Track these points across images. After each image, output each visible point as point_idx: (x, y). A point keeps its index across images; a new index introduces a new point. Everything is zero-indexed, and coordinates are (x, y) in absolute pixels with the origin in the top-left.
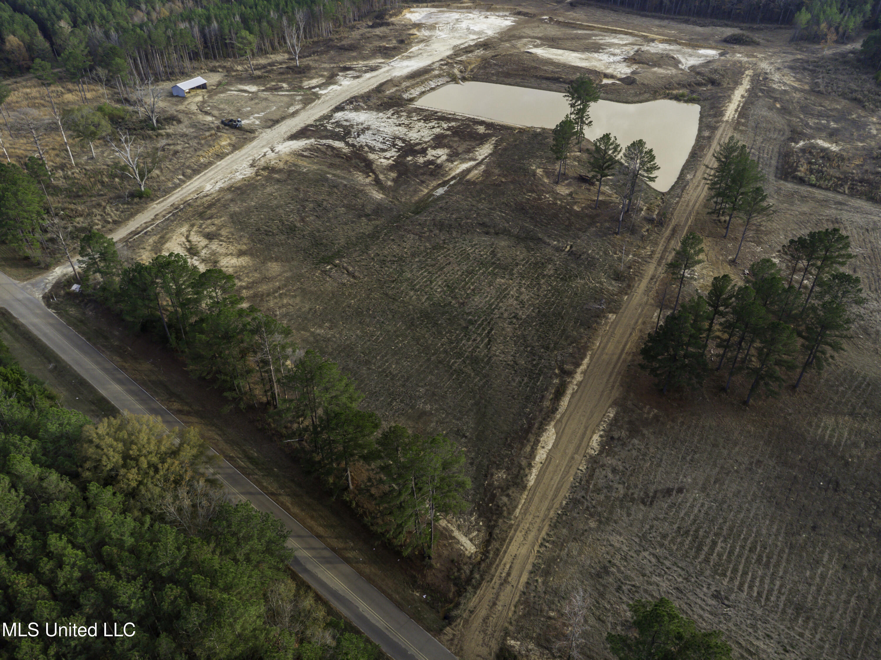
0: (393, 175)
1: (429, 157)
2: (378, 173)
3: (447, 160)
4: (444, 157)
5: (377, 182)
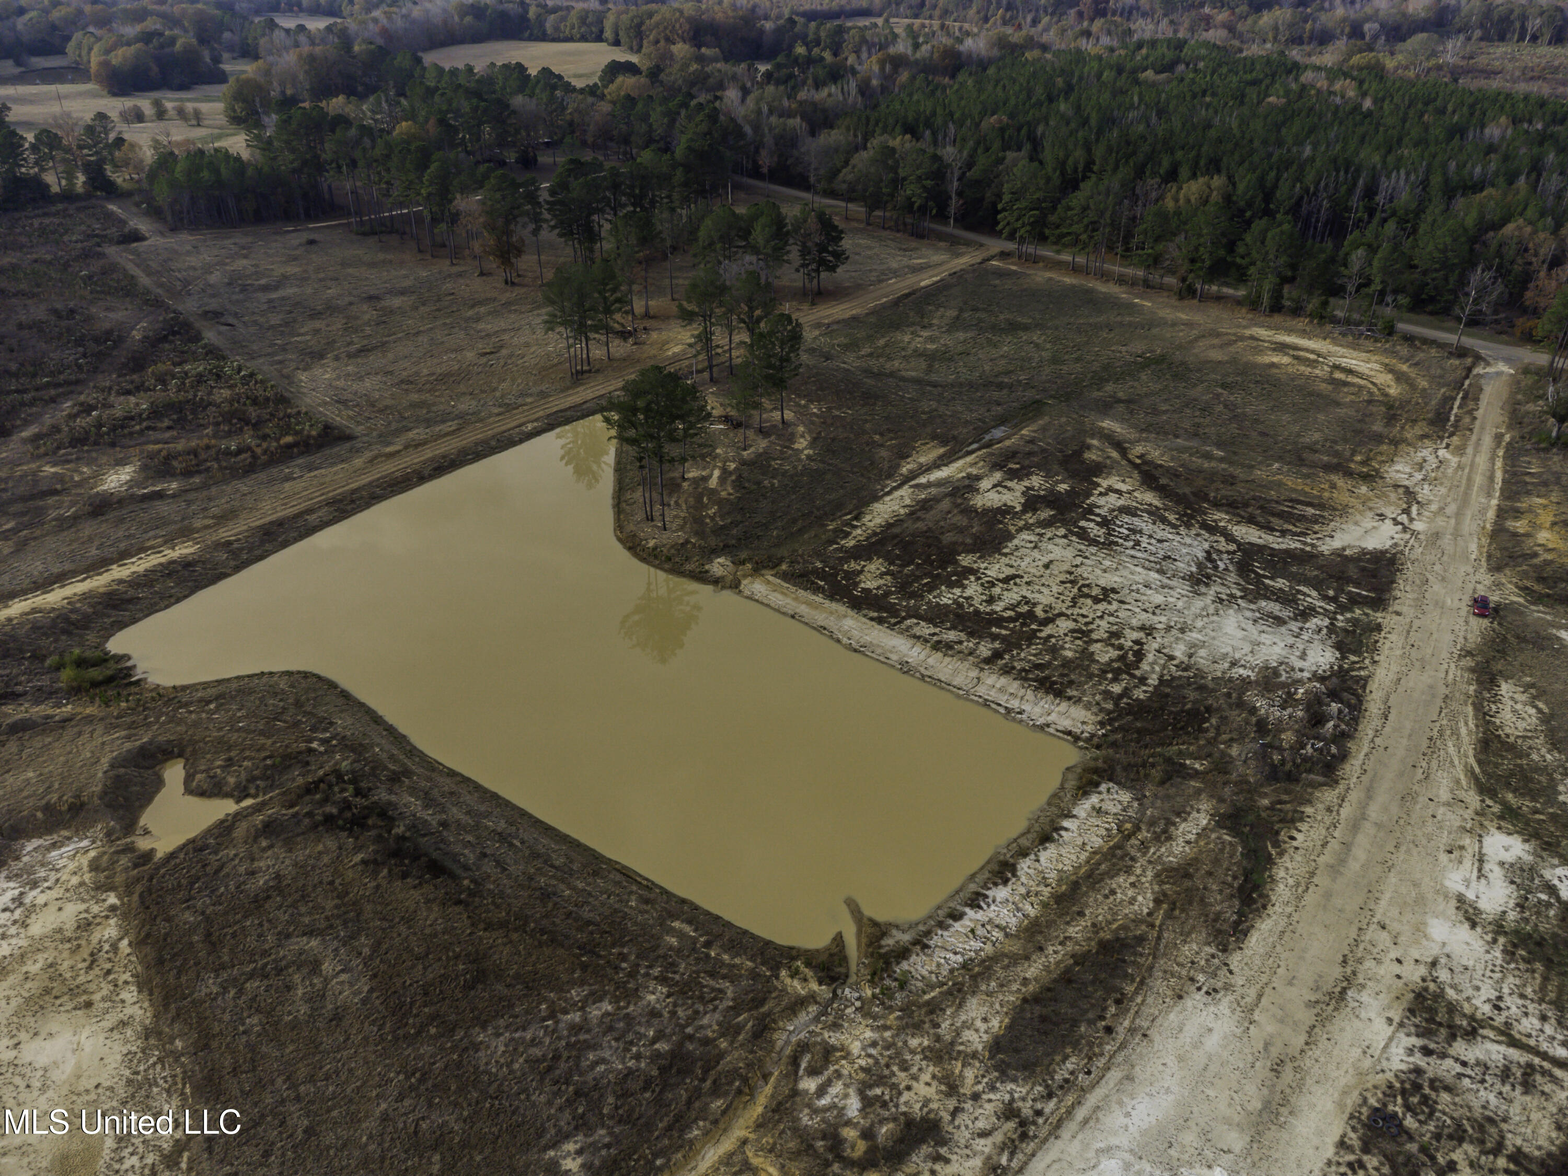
0: (1091, 456)
1: (1018, 487)
2: (1124, 462)
3: (978, 478)
4: (985, 484)
5: (1119, 446)
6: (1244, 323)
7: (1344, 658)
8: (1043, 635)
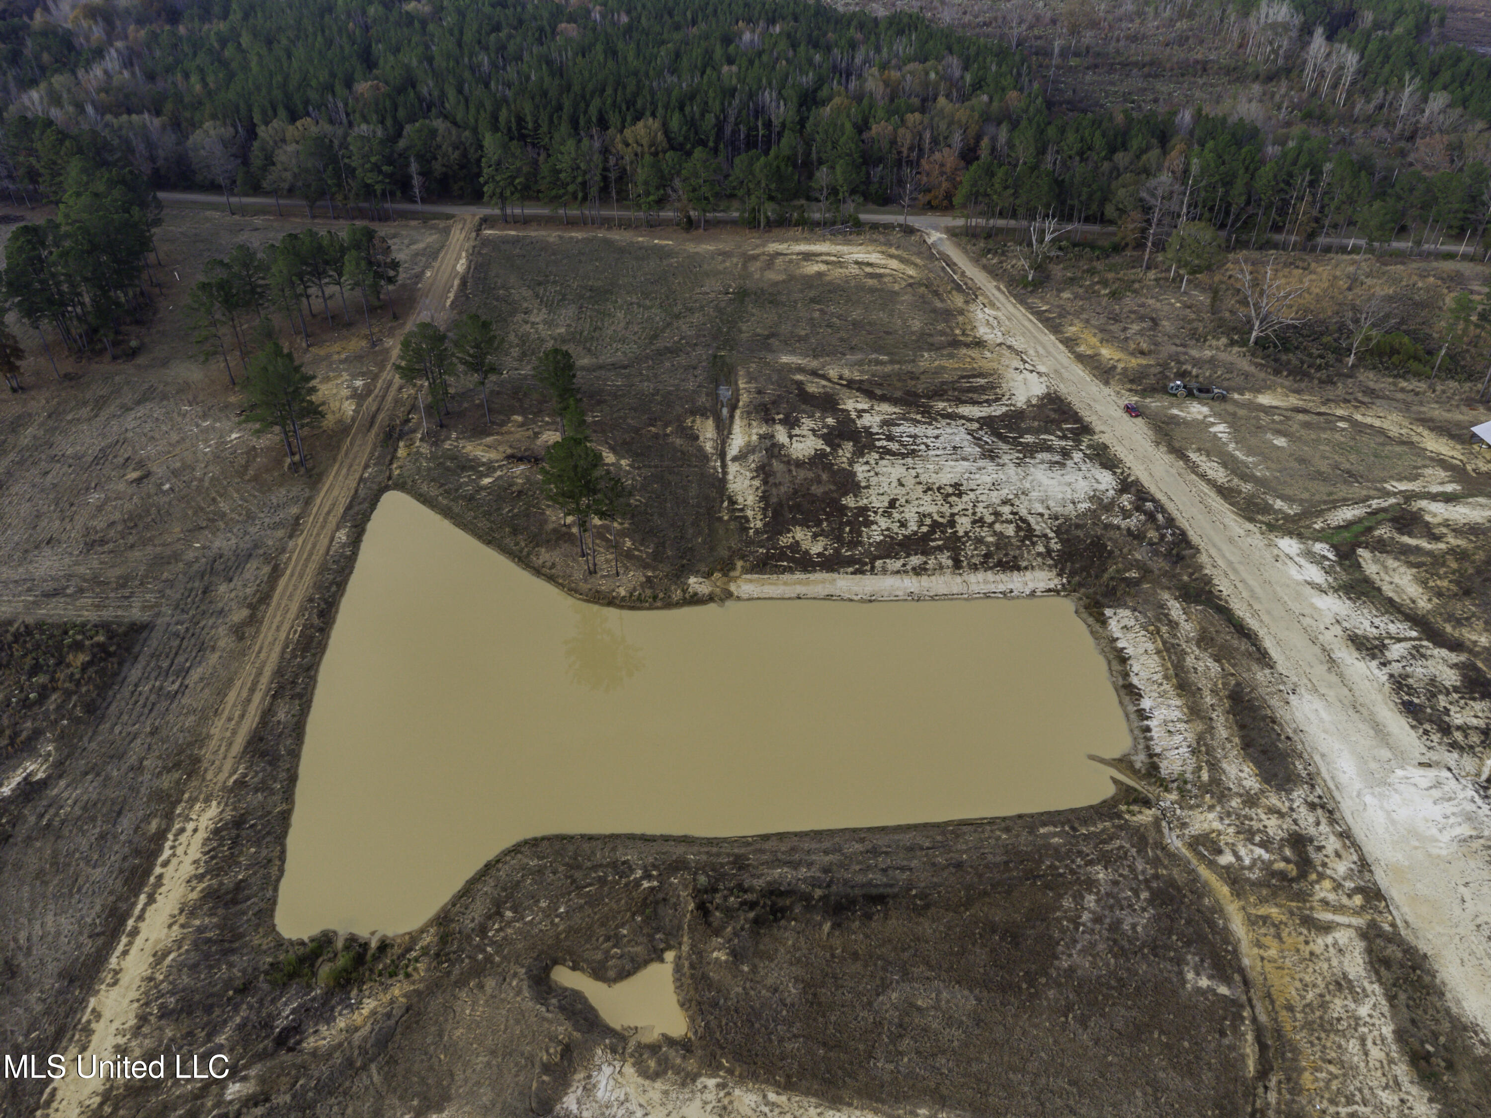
0: (813, 389)
1: (805, 432)
2: (837, 387)
3: (770, 436)
4: (781, 438)
5: (817, 374)
6: (758, 242)
7: (1114, 473)
8: (961, 533)
